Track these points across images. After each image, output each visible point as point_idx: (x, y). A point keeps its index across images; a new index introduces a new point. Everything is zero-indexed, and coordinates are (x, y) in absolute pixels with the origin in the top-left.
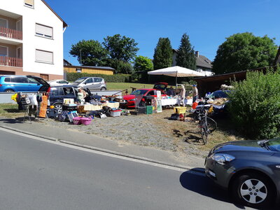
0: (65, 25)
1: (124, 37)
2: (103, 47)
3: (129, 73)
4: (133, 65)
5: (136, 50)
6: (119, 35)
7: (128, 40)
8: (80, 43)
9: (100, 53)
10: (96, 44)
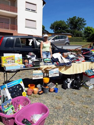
0: (44, 3)
1: (78, 18)
2: (67, 24)
3: (81, 36)
4: (83, 32)
5: (84, 24)
6: (75, 17)
7: (80, 19)
8: (55, 22)
9: (65, 27)
10: (63, 22)
